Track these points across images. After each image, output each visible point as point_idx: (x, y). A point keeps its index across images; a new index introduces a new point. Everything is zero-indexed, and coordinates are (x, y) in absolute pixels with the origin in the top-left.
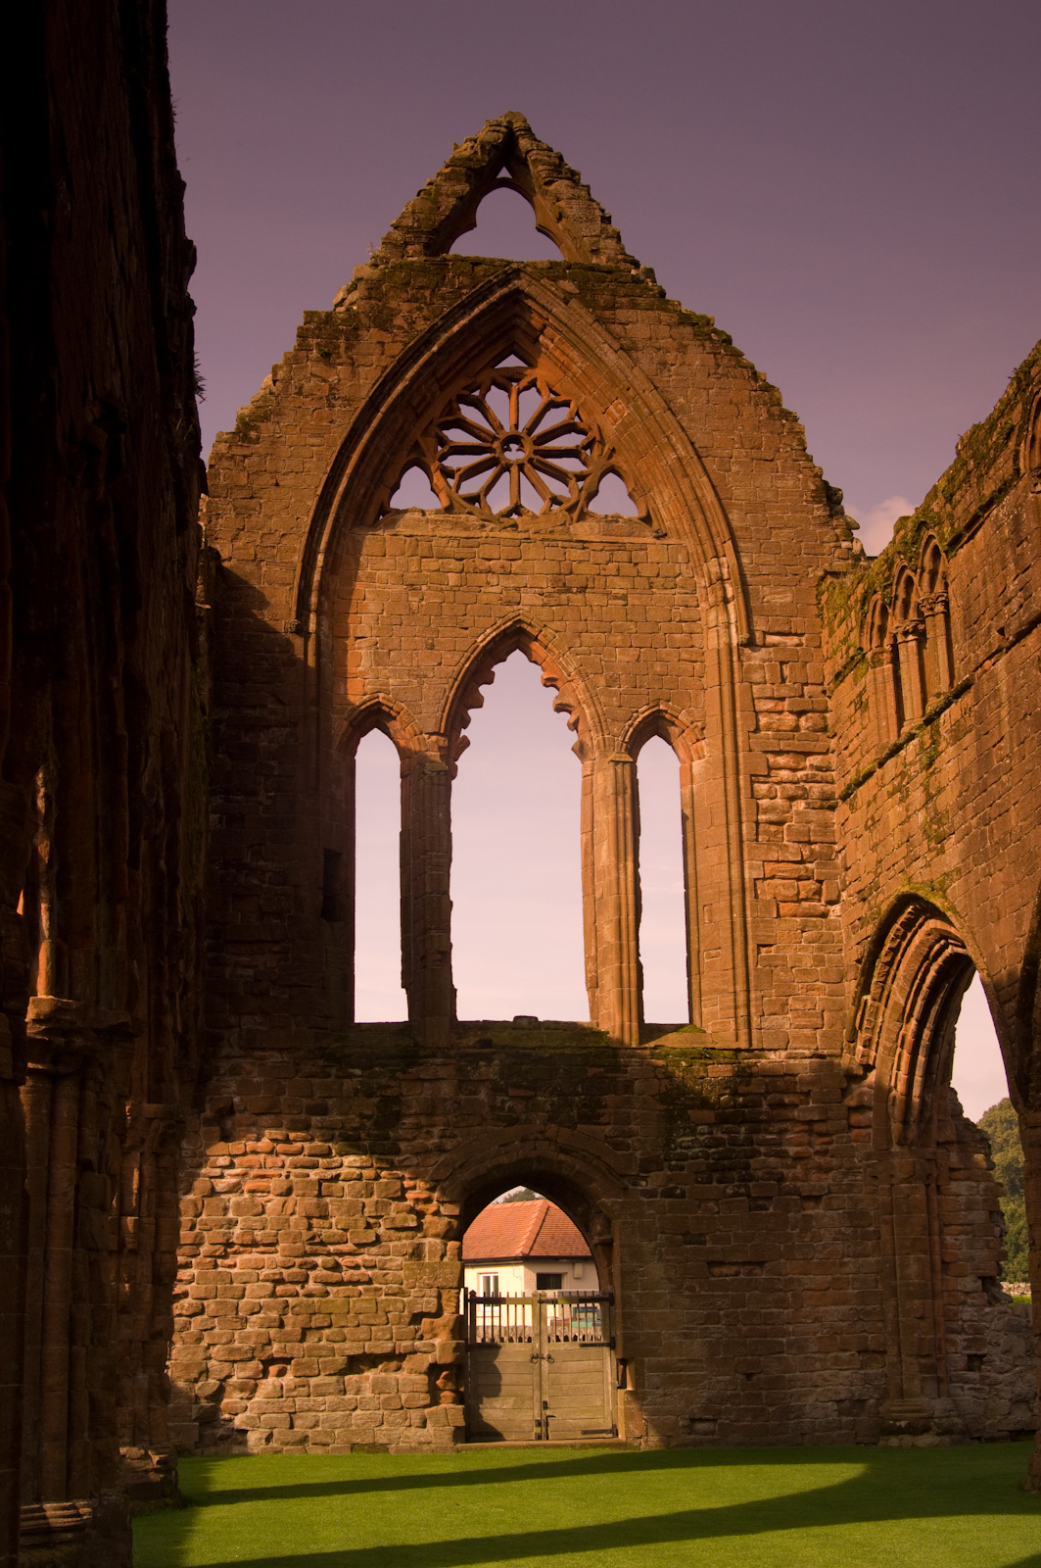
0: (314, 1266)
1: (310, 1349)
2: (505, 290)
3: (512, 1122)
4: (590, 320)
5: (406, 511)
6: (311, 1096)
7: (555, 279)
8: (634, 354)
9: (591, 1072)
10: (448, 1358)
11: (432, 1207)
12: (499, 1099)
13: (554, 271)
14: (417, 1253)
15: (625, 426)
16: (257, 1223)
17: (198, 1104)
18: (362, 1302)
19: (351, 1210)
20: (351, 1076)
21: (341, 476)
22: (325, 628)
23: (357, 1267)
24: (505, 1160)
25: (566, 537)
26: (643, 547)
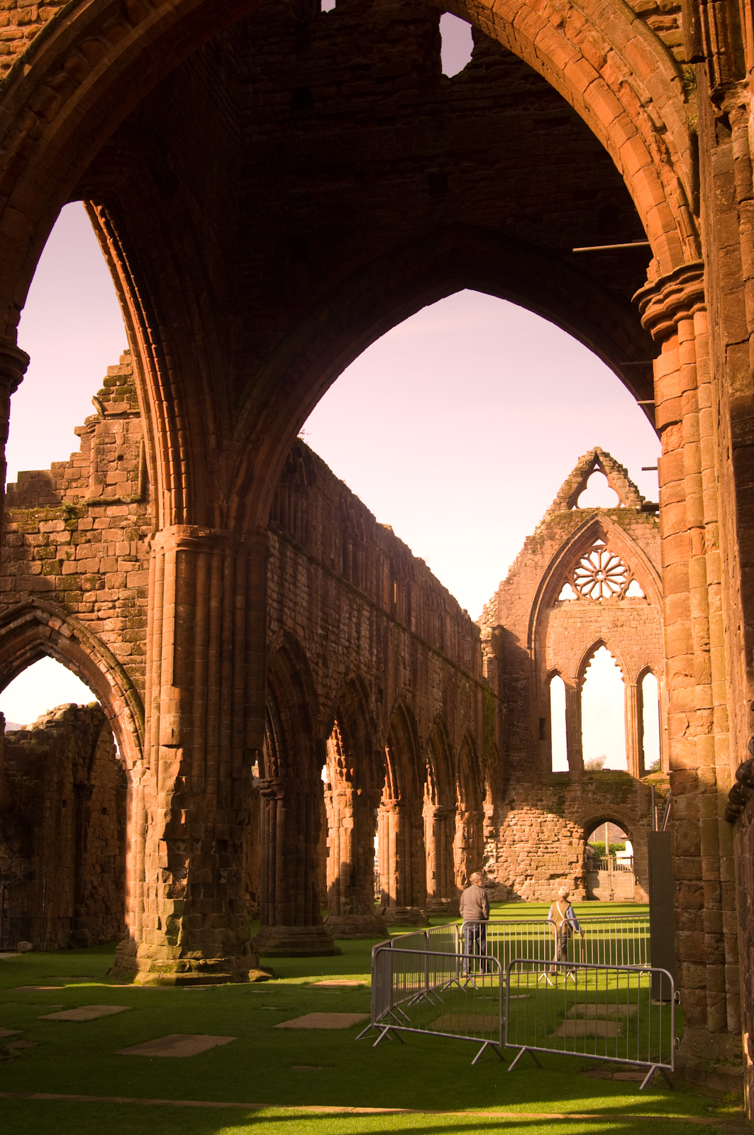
0: (540, 848)
1: (539, 872)
2: (593, 521)
3: (599, 803)
4: (622, 530)
5: (564, 601)
6: (537, 796)
7: (609, 516)
8: (637, 541)
9: (624, 787)
10: (580, 875)
11: (575, 830)
12: (595, 796)
13: (609, 512)
14: (571, 844)
15: (636, 566)
16: (522, 834)
17: (503, 799)
18: (554, 858)
19: (550, 831)
20: (549, 790)
21: (540, 594)
22: (537, 646)
23: (553, 848)
24: (597, 815)
25: (616, 607)
26: (642, 609)
